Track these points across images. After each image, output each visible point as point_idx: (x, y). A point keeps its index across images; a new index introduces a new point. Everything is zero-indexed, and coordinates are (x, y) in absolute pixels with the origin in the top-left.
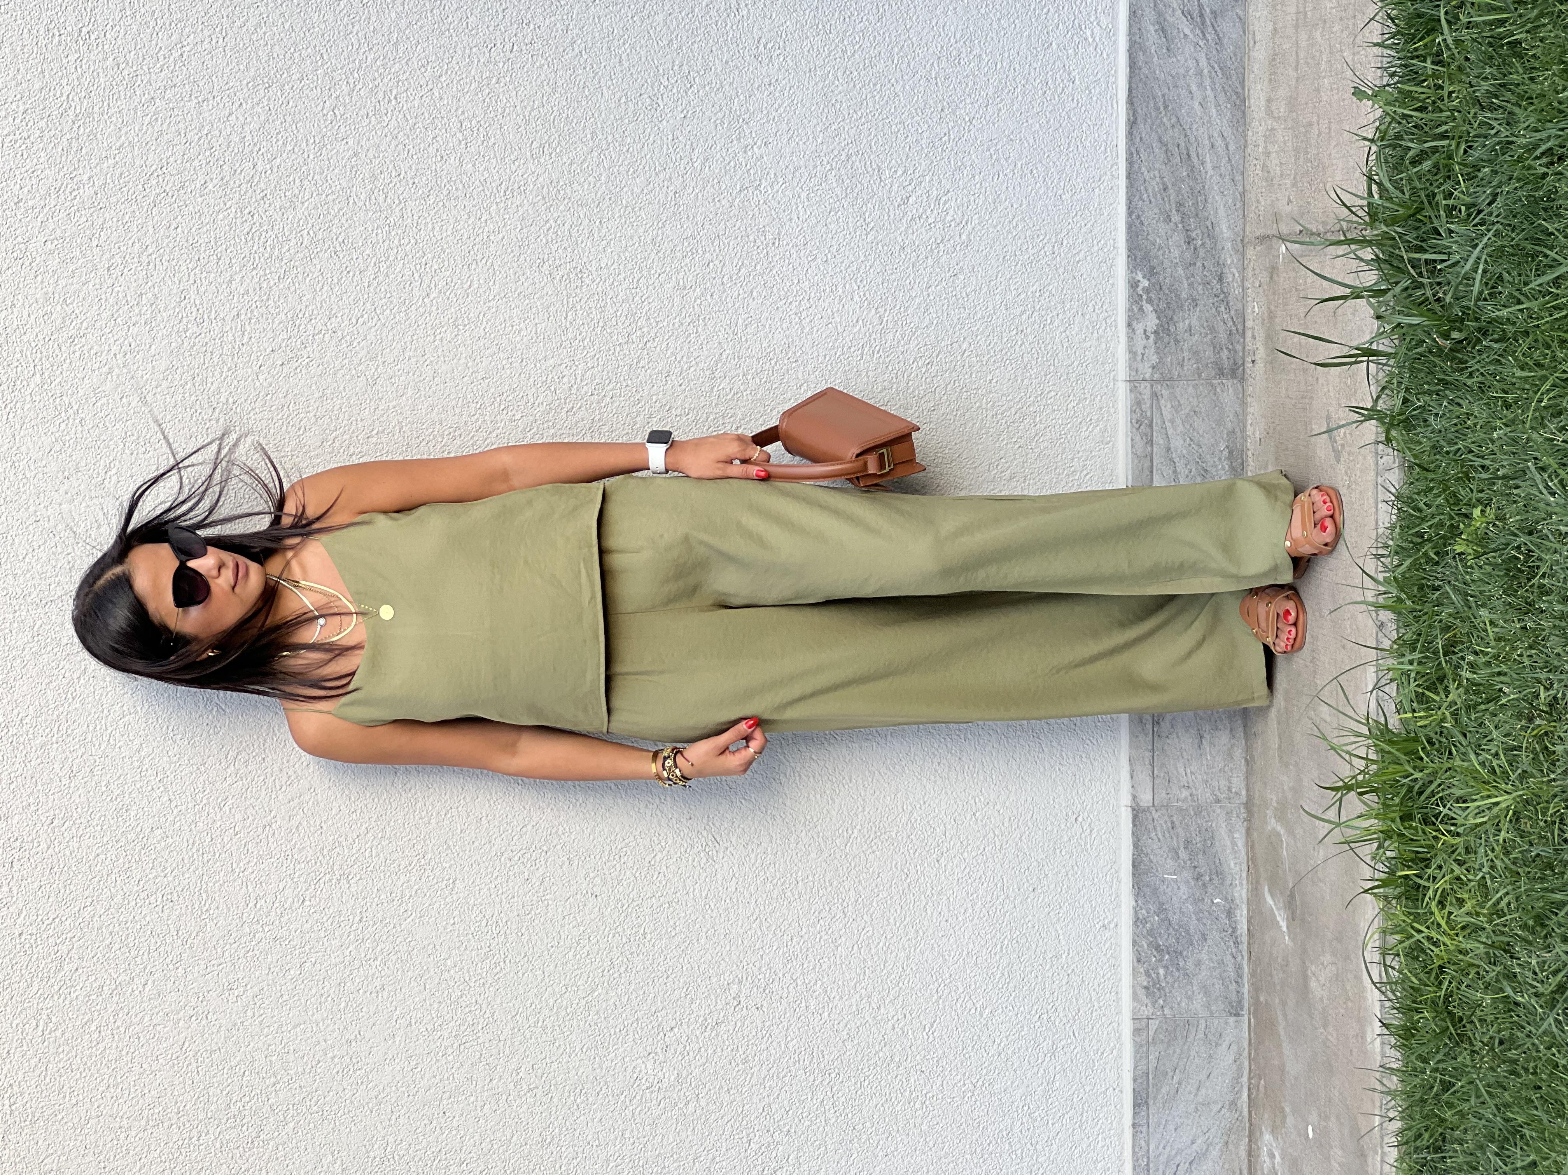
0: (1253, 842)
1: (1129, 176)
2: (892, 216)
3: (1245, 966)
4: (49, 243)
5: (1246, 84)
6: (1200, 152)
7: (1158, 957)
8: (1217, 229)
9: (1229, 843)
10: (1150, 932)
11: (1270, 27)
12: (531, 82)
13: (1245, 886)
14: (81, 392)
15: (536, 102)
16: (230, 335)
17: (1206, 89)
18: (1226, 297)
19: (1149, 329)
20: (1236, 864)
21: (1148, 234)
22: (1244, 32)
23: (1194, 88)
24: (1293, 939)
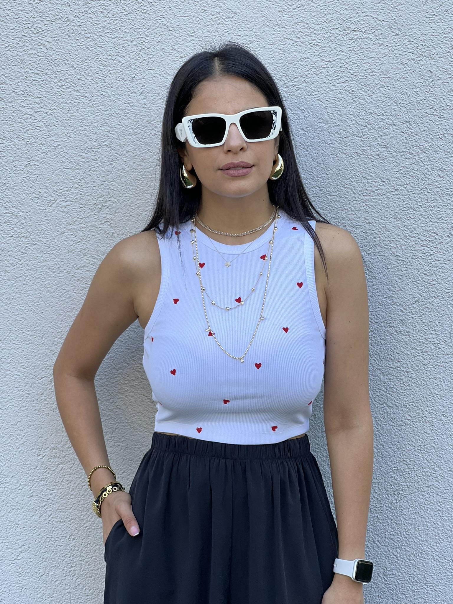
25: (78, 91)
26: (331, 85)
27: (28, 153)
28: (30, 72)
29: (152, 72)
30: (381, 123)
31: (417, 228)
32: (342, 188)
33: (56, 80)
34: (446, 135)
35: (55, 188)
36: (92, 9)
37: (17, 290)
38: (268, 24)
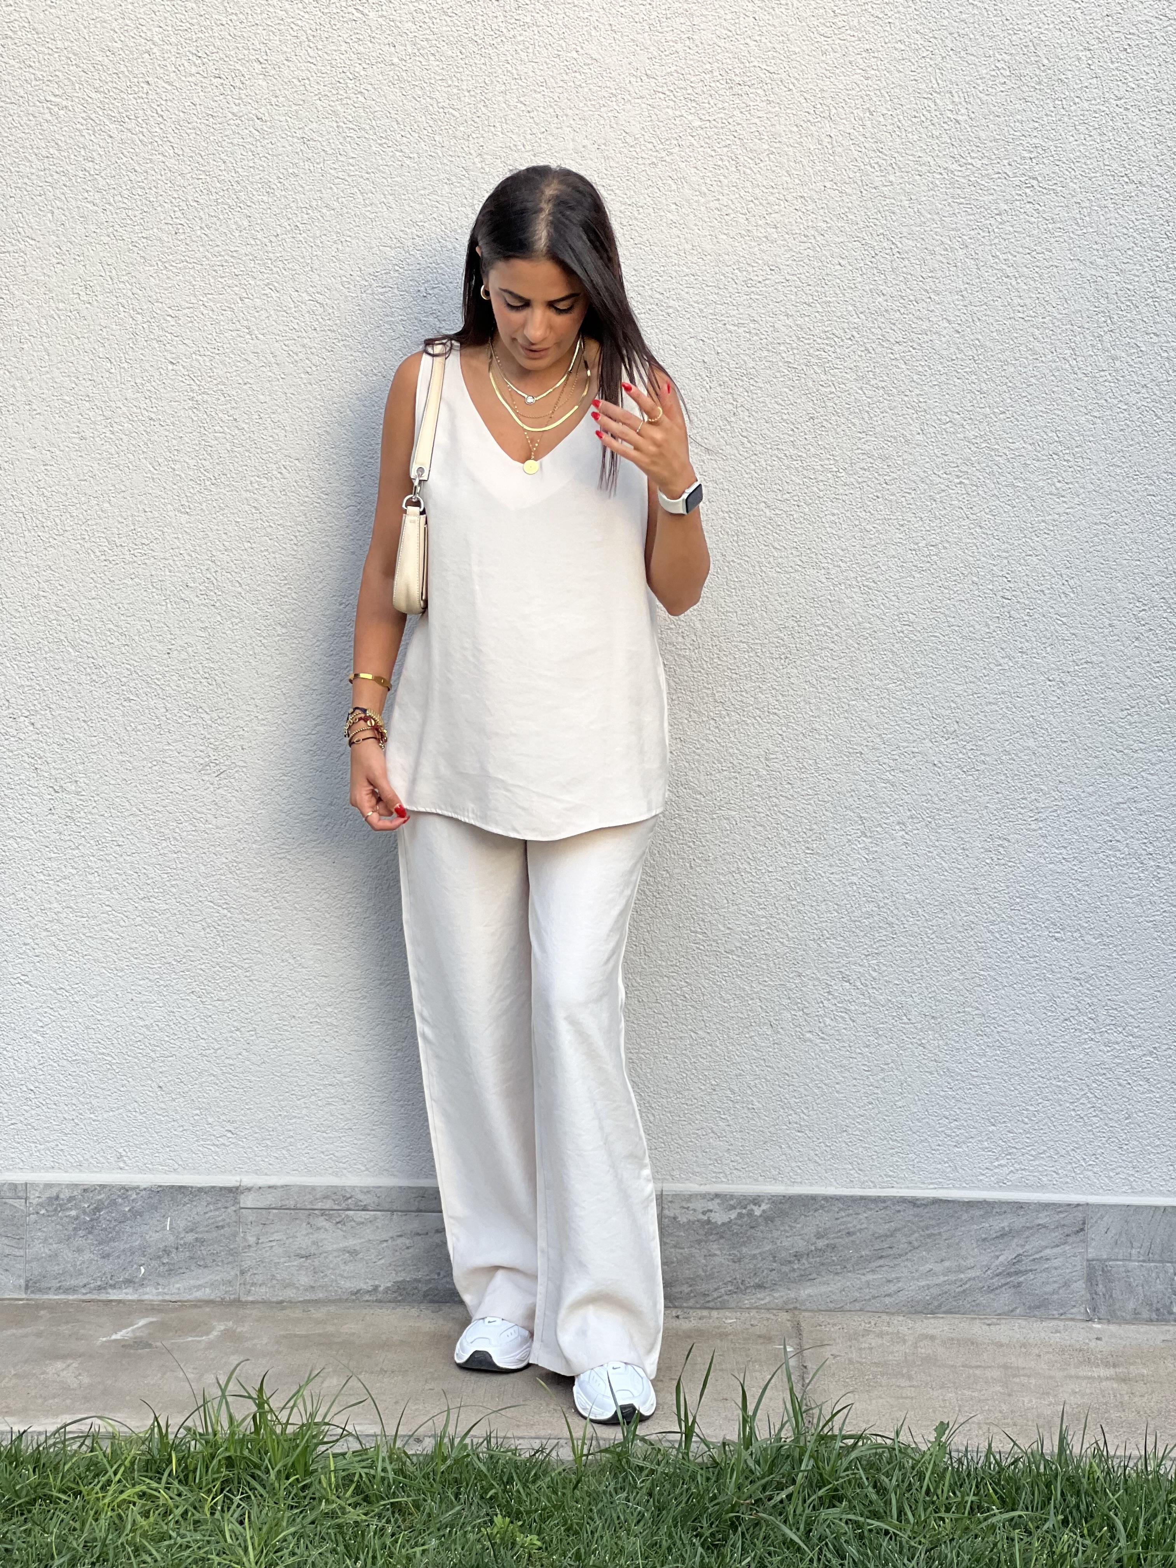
0: (200, 1307)
1: (862, 1198)
2: (831, 965)
3: (75, 1297)
4: (829, 139)
5: (949, 1316)
6: (883, 1269)
7: (87, 1210)
8: (809, 1284)
9: (199, 1282)
10: (114, 1203)
11: (1005, 1341)
12: (973, 615)
13: (155, 1298)
14: (683, 165)
15: (953, 620)
16: (735, 312)
17: (944, 1275)
18: (741, 1290)
19: (712, 1214)
20: (179, 1289)
21: (806, 1216)
22: (999, 1315)
23: (947, 1264)
24: (103, 1345)
25: (401, 151)
26: (709, 150)
27: (338, 227)
28: (344, 126)
29: (492, 129)
30: (771, 198)
31: (812, 328)
32: (722, 277)
33: (375, 137)
34: (848, 214)
35: (371, 270)
36: (421, 51)
37: (319, 397)
38: (635, 73)
